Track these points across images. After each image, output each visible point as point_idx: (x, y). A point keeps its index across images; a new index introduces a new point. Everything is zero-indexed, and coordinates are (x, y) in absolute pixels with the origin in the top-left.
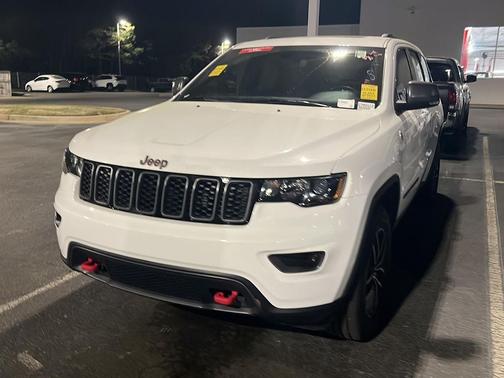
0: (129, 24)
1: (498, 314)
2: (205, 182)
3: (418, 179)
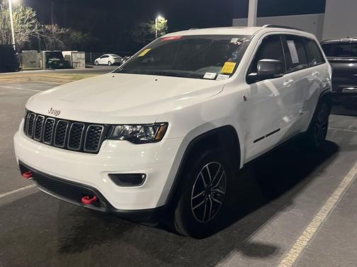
0: (163, 19)
1: (311, 230)
2: (78, 125)
3: (279, 130)
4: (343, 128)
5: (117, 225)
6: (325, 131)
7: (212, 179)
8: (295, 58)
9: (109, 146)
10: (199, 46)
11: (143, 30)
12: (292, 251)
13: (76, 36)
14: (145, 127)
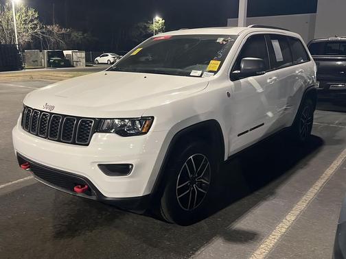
0: (161, 19)
1: (291, 218)
2: (70, 119)
3: (263, 124)
4: (329, 124)
5: (109, 213)
6: (311, 126)
7: (197, 170)
8: (279, 56)
9: (98, 139)
10: (187, 45)
11: (141, 30)
12: (271, 237)
13: (77, 35)
14: (133, 120)
